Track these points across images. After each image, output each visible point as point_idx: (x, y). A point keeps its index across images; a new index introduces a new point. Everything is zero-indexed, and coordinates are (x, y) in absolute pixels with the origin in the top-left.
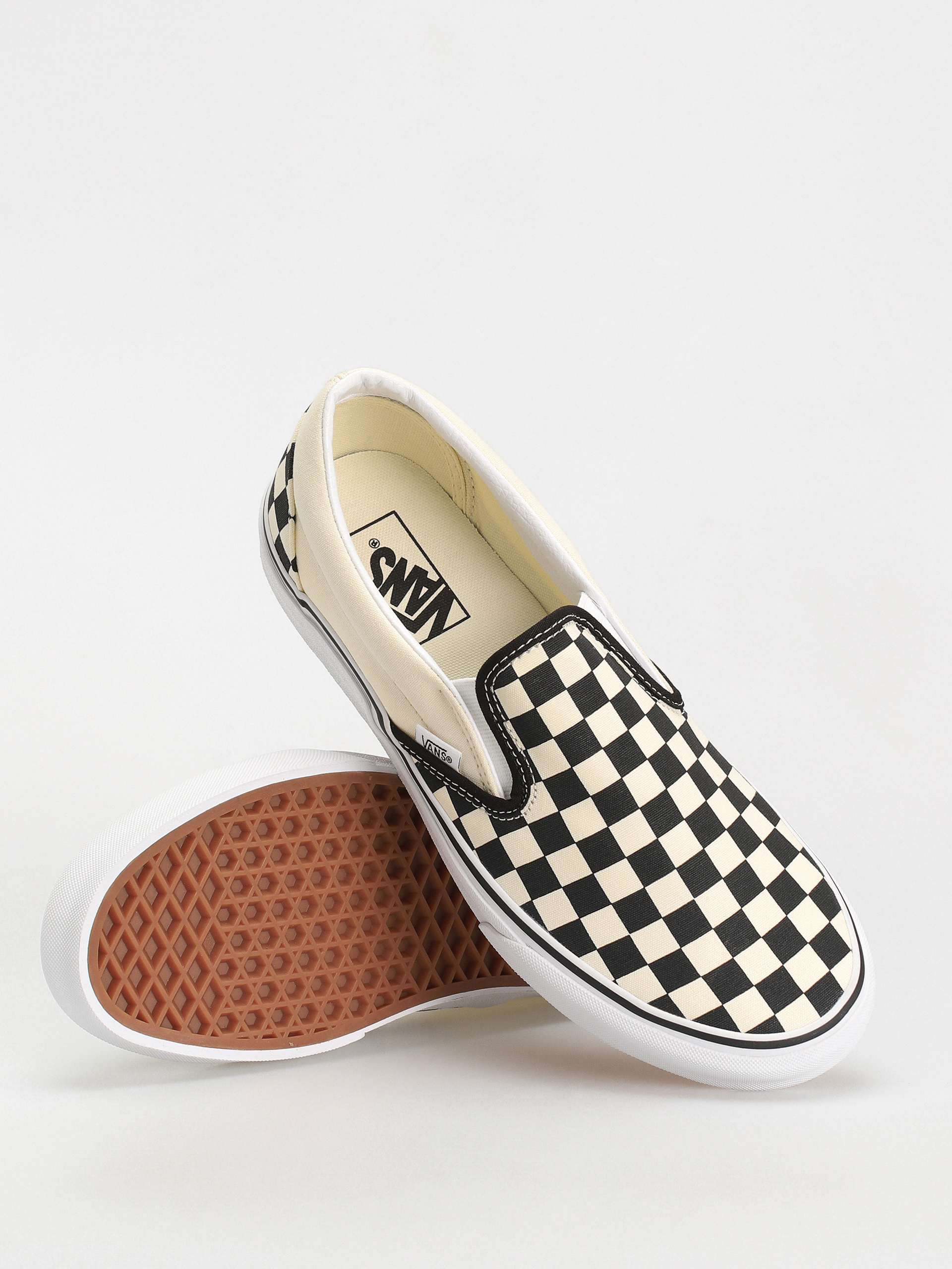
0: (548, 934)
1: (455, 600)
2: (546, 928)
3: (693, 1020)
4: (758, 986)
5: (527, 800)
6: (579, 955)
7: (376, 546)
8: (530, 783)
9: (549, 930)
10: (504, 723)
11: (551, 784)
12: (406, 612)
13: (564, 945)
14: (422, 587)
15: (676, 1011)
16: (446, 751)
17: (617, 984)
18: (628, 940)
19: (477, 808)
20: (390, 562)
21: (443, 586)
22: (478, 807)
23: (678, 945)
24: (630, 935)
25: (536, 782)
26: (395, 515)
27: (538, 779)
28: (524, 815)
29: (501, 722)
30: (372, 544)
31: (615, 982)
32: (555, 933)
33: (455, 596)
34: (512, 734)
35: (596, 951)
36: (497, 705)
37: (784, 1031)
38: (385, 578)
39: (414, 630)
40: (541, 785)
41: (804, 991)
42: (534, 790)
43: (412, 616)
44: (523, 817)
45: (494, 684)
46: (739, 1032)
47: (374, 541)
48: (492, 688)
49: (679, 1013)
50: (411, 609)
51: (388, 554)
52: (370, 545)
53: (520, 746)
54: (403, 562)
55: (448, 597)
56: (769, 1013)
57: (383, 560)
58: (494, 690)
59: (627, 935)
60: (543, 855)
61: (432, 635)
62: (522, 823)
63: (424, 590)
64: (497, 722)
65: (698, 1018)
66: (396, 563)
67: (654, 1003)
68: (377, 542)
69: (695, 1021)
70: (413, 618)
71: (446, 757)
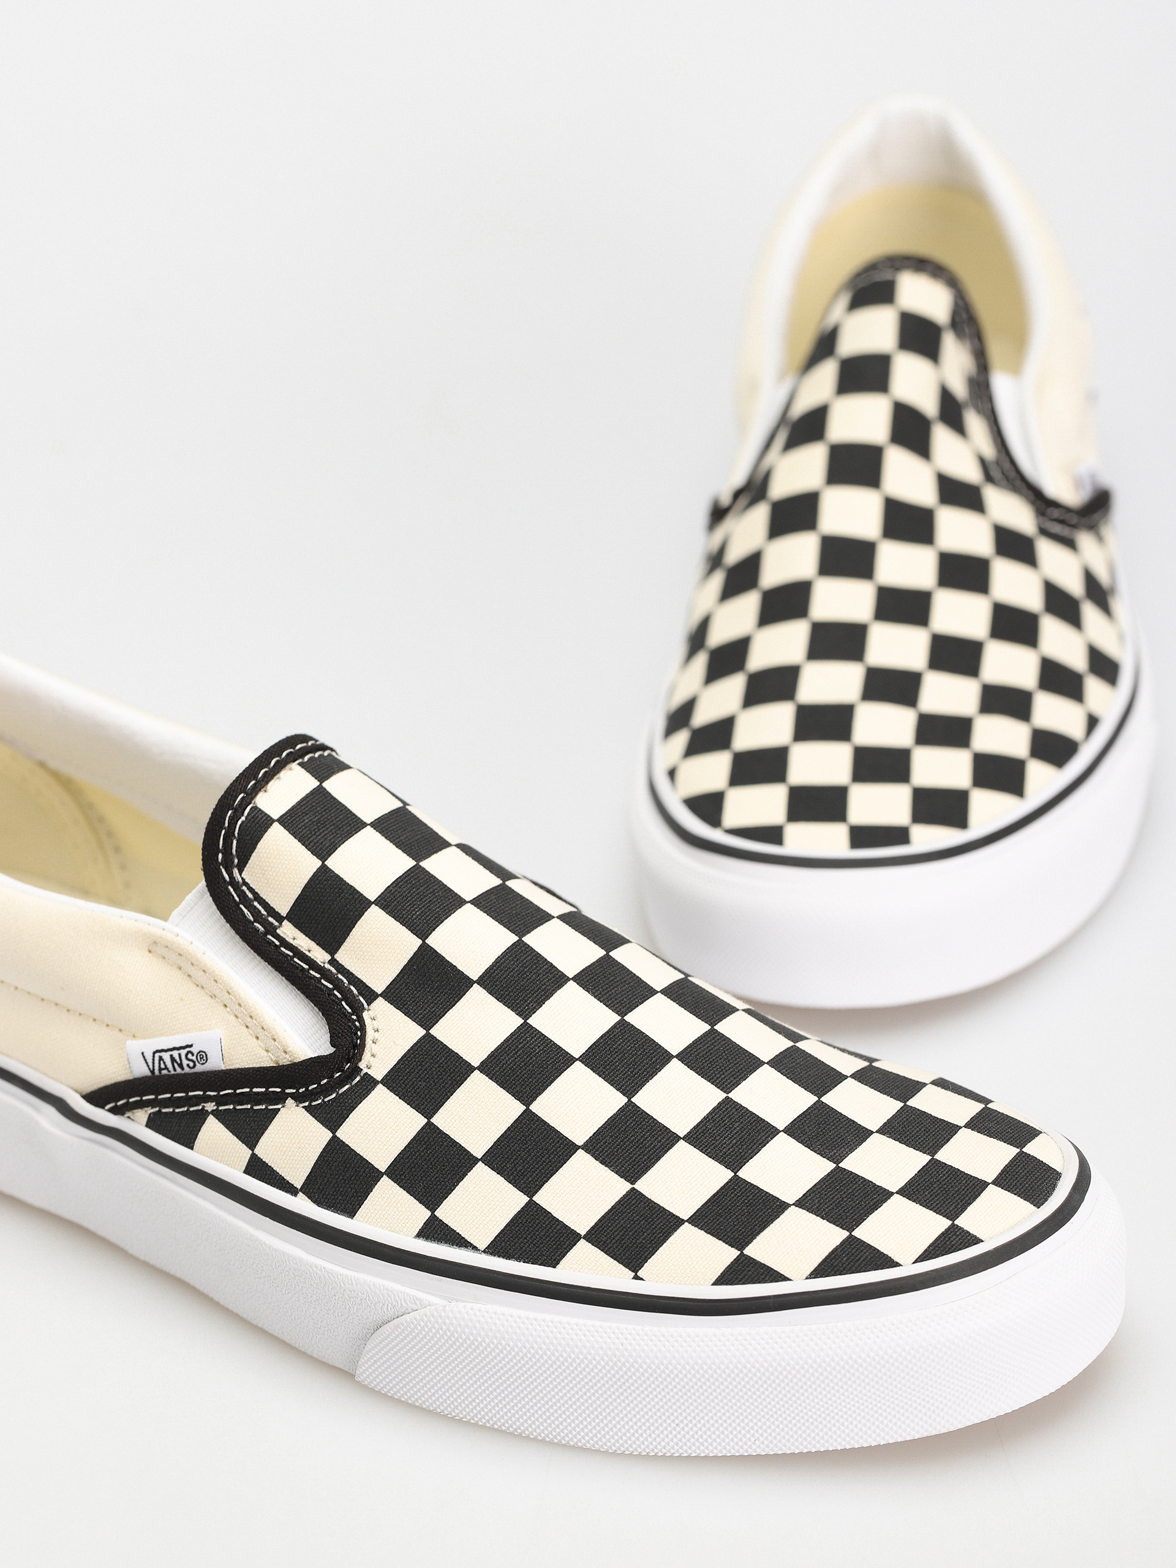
0: (483, 1255)
2: (475, 1248)
3: (807, 1278)
4: (902, 1192)
5: (363, 1038)
6: (554, 1264)
8: (358, 1010)
9: (482, 1247)
10: (278, 931)
11: (396, 994)
13: (518, 1259)
15: (772, 1276)
16: (191, 1046)
17: (642, 1279)
18: (633, 1195)
19: (279, 1109)
22: (279, 1106)
24: (632, 1186)
25: (369, 1004)
27: (371, 996)
28: (365, 1070)
29: (272, 930)
31: (636, 1277)
32: (496, 1248)
34: (298, 942)
35: (582, 1242)
36: (256, 904)
37: (980, 1241)
40: (380, 1004)
41: (989, 1181)
42: (370, 1020)
44: (366, 1073)
45: (236, 861)
46: (900, 1265)
48: (236, 871)
49: (777, 1277)
53: (320, 956)
56: (941, 1223)
58: (241, 875)
59: (628, 1189)
60: (426, 1120)
62: (369, 1083)
64: (266, 934)
65: (815, 1270)
67: (724, 1279)
69: (810, 1278)
71: (194, 1058)
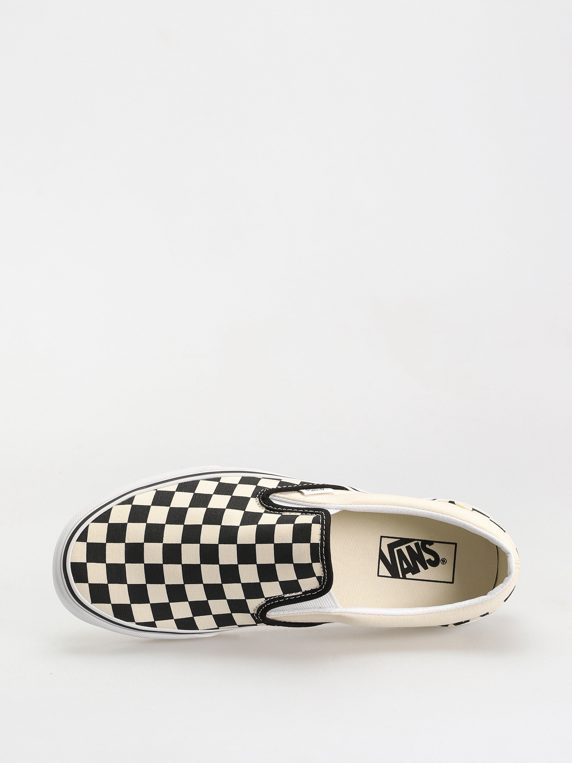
1: (391, 576)
3: (113, 507)
4: (105, 544)
5: (261, 503)
6: (180, 484)
7: (442, 561)
8: (267, 508)
9: (200, 481)
12: (401, 549)
13: (190, 482)
14: (407, 566)
18: (168, 505)
19: (277, 487)
20: (429, 561)
21: (401, 576)
23: (149, 523)
26: (451, 582)
28: (256, 499)
30: (444, 560)
31: (156, 490)
32: (197, 481)
33: (393, 578)
35: (175, 491)
37: (76, 541)
38: (424, 553)
39: (389, 546)
41: (87, 563)
42: (262, 507)
43: (397, 550)
46: (92, 522)
47: (445, 562)
49: (121, 504)
50: (400, 552)
51: (435, 564)
52: (444, 558)
54: (426, 568)
55: (394, 574)
56: (89, 541)
57: (433, 559)
61: (381, 552)
62: (254, 496)
63: (405, 566)
65: (111, 510)
66: (427, 564)
67: (133, 498)
68: (443, 563)
70: (395, 550)
